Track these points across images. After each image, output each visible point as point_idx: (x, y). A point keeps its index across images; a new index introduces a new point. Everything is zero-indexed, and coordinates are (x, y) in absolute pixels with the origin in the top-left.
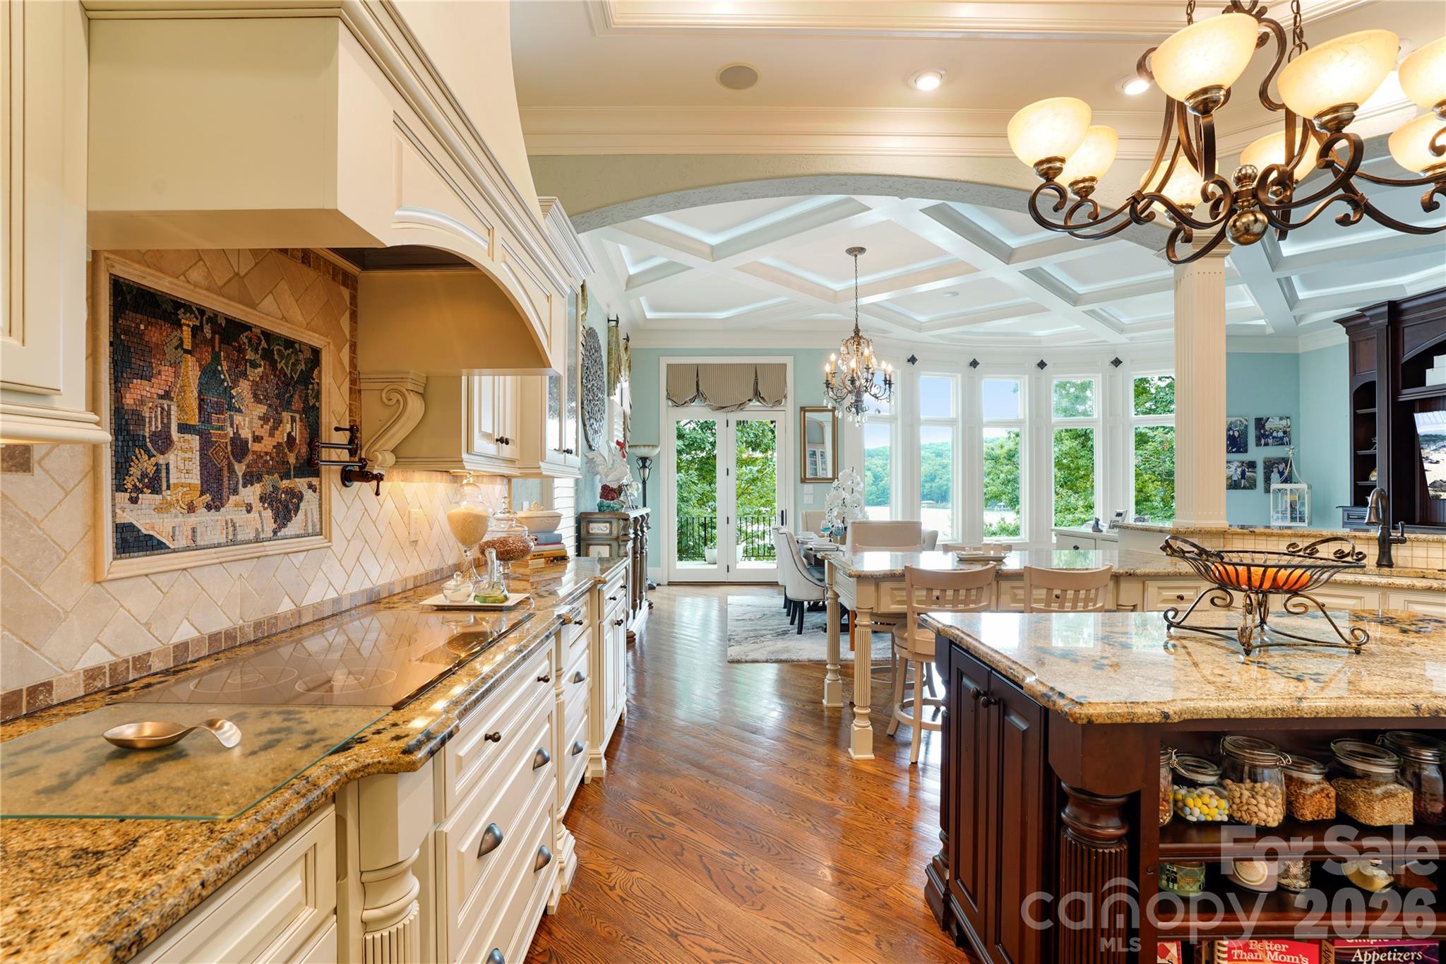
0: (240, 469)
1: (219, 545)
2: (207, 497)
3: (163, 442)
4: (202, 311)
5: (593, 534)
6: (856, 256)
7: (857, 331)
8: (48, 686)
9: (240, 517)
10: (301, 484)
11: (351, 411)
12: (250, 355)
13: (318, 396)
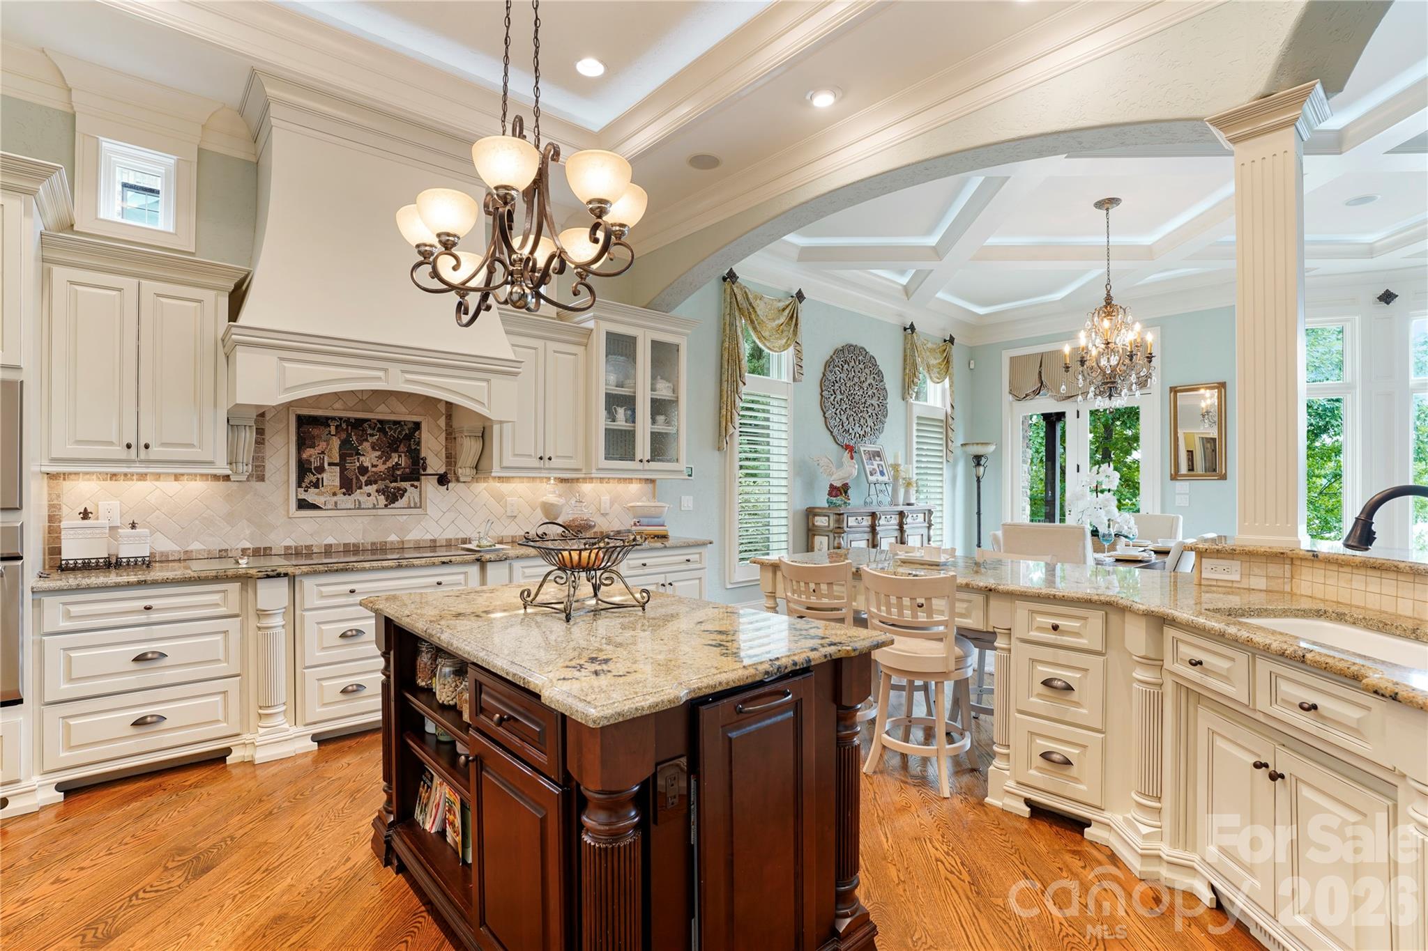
0: (363, 479)
1: (350, 509)
2: (344, 490)
3: (321, 469)
4: (341, 419)
5: (816, 526)
6: (1107, 209)
7: (1108, 300)
8: (270, 548)
9: (363, 499)
10: (406, 485)
11: (446, 448)
12: (369, 431)
13: (419, 443)
